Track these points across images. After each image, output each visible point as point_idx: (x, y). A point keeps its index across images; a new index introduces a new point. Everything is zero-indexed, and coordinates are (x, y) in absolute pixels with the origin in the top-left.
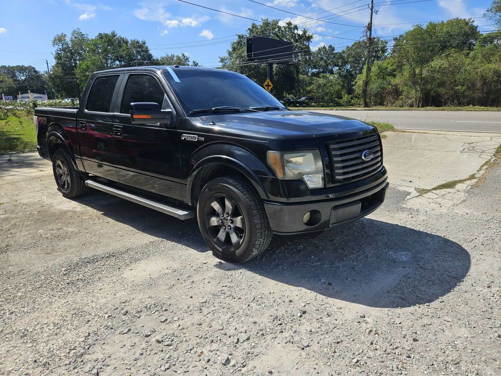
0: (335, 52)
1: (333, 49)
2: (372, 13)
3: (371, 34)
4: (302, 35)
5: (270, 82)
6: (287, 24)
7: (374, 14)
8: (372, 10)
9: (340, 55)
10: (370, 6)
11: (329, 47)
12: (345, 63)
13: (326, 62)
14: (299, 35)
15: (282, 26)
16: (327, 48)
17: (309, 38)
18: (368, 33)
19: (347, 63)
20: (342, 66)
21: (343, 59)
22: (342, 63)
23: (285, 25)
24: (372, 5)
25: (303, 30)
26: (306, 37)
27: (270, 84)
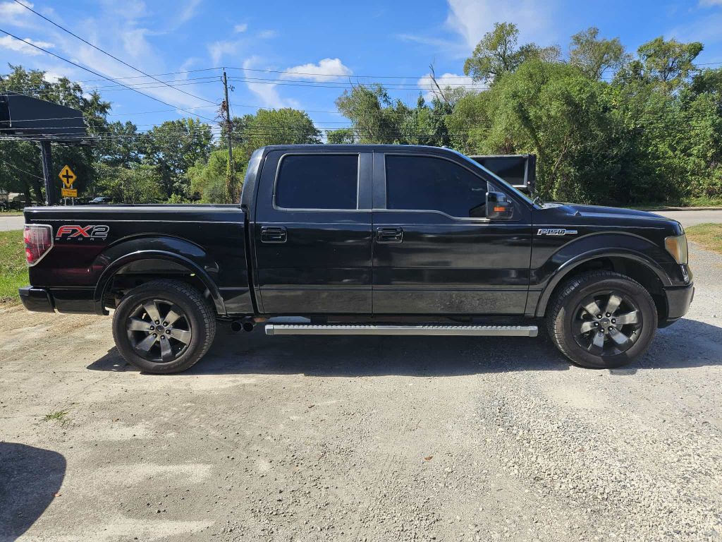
0: (137, 132)
1: (135, 128)
2: (227, 89)
3: (228, 115)
4: (93, 103)
5: (70, 171)
6: (60, 80)
7: (229, 90)
8: (225, 84)
9: (148, 139)
10: (223, 79)
11: (127, 124)
12: (156, 149)
13: (125, 146)
14: (85, 100)
15: (51, 82)
16: (124, 125)
17: (103, 108)
18: (225, 114)
19: (159, 151)
20: (152, 153)
21: (153, 145)
22: (152, 149)
23: (56, 81)
24: (225, 78)
25: (92, 93)
26: (99, 105)
27: (70, 173)
